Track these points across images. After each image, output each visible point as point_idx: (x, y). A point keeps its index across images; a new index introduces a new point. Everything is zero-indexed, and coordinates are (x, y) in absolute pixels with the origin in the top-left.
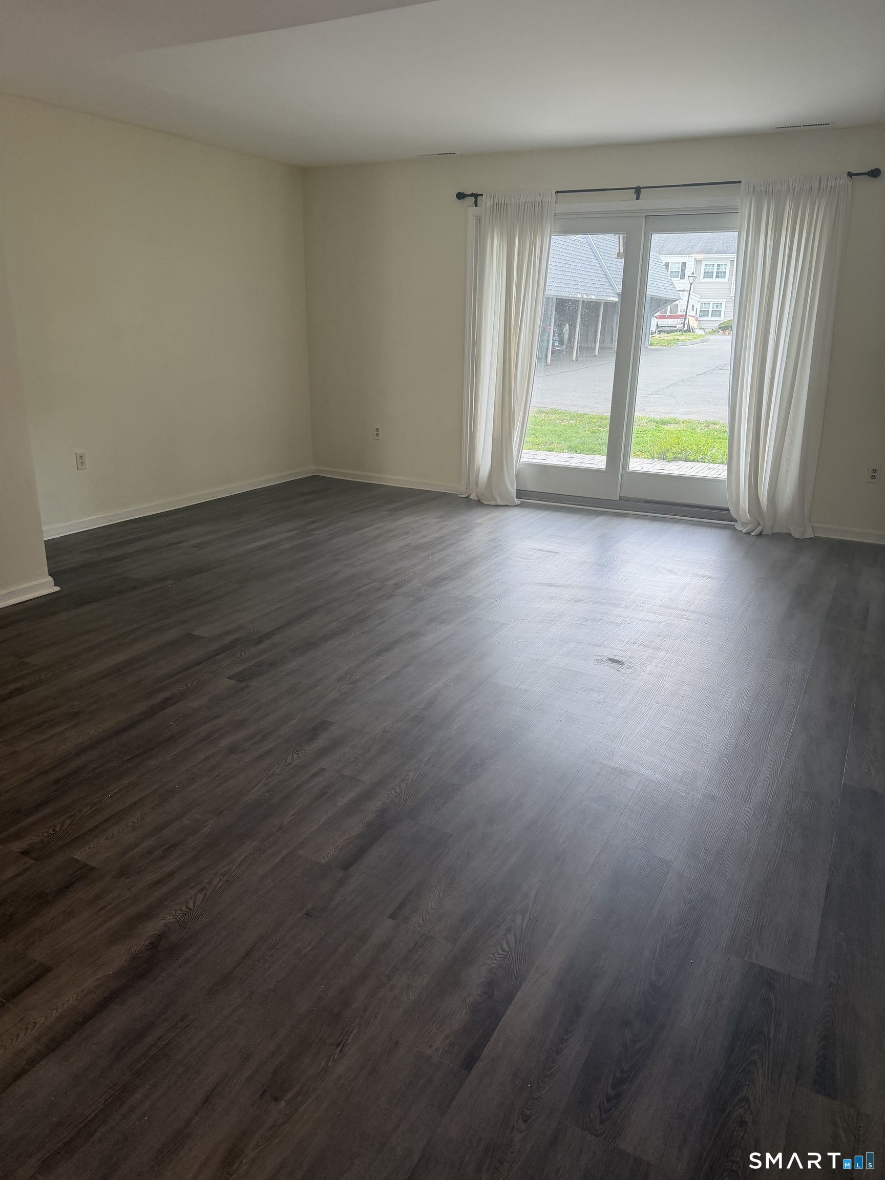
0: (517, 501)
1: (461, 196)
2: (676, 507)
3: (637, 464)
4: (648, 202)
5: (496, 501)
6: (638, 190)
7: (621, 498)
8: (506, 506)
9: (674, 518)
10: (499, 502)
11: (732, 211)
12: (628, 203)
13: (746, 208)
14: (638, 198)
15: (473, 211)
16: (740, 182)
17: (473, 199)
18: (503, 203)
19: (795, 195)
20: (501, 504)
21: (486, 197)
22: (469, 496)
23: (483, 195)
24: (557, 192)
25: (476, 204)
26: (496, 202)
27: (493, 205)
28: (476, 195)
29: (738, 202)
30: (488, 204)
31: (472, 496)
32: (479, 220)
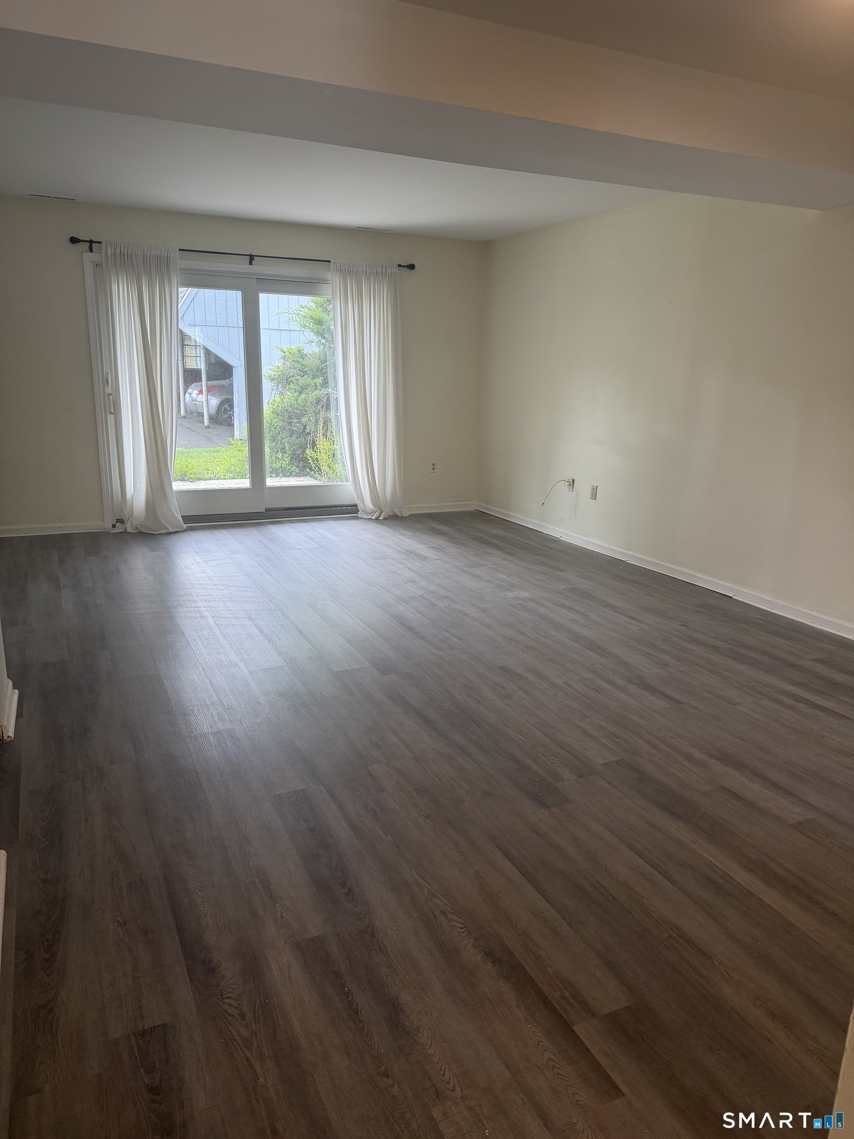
0: (185, 526)
1: (74, 240)
2: (312, 510)
3: (271, 482)
4: (259, 268)
5: (168, 529)
6: (252, 258)
7: (267, 510)
8: (177, 532)
9: (314, 518)
10: (171, 530)
11: (324, 281)
12: (243, 267)
13: (334, 280)
14: (251, 263)
15: (88, 256)
16: (330, 261)
17: (88, 244)
18: (126, 253)
19: (367, 275)
20: (173, 531)
21: (103, 245)
22: (126, 530)
23: (100, 243)
24: (180, 250)
25: (91, 250)
26: (118, 251)
27: (115, 254)
28: (91, 242)
29: (329, 276)
30: (109, 252)
31: (129, 530)
32: (97, 265)
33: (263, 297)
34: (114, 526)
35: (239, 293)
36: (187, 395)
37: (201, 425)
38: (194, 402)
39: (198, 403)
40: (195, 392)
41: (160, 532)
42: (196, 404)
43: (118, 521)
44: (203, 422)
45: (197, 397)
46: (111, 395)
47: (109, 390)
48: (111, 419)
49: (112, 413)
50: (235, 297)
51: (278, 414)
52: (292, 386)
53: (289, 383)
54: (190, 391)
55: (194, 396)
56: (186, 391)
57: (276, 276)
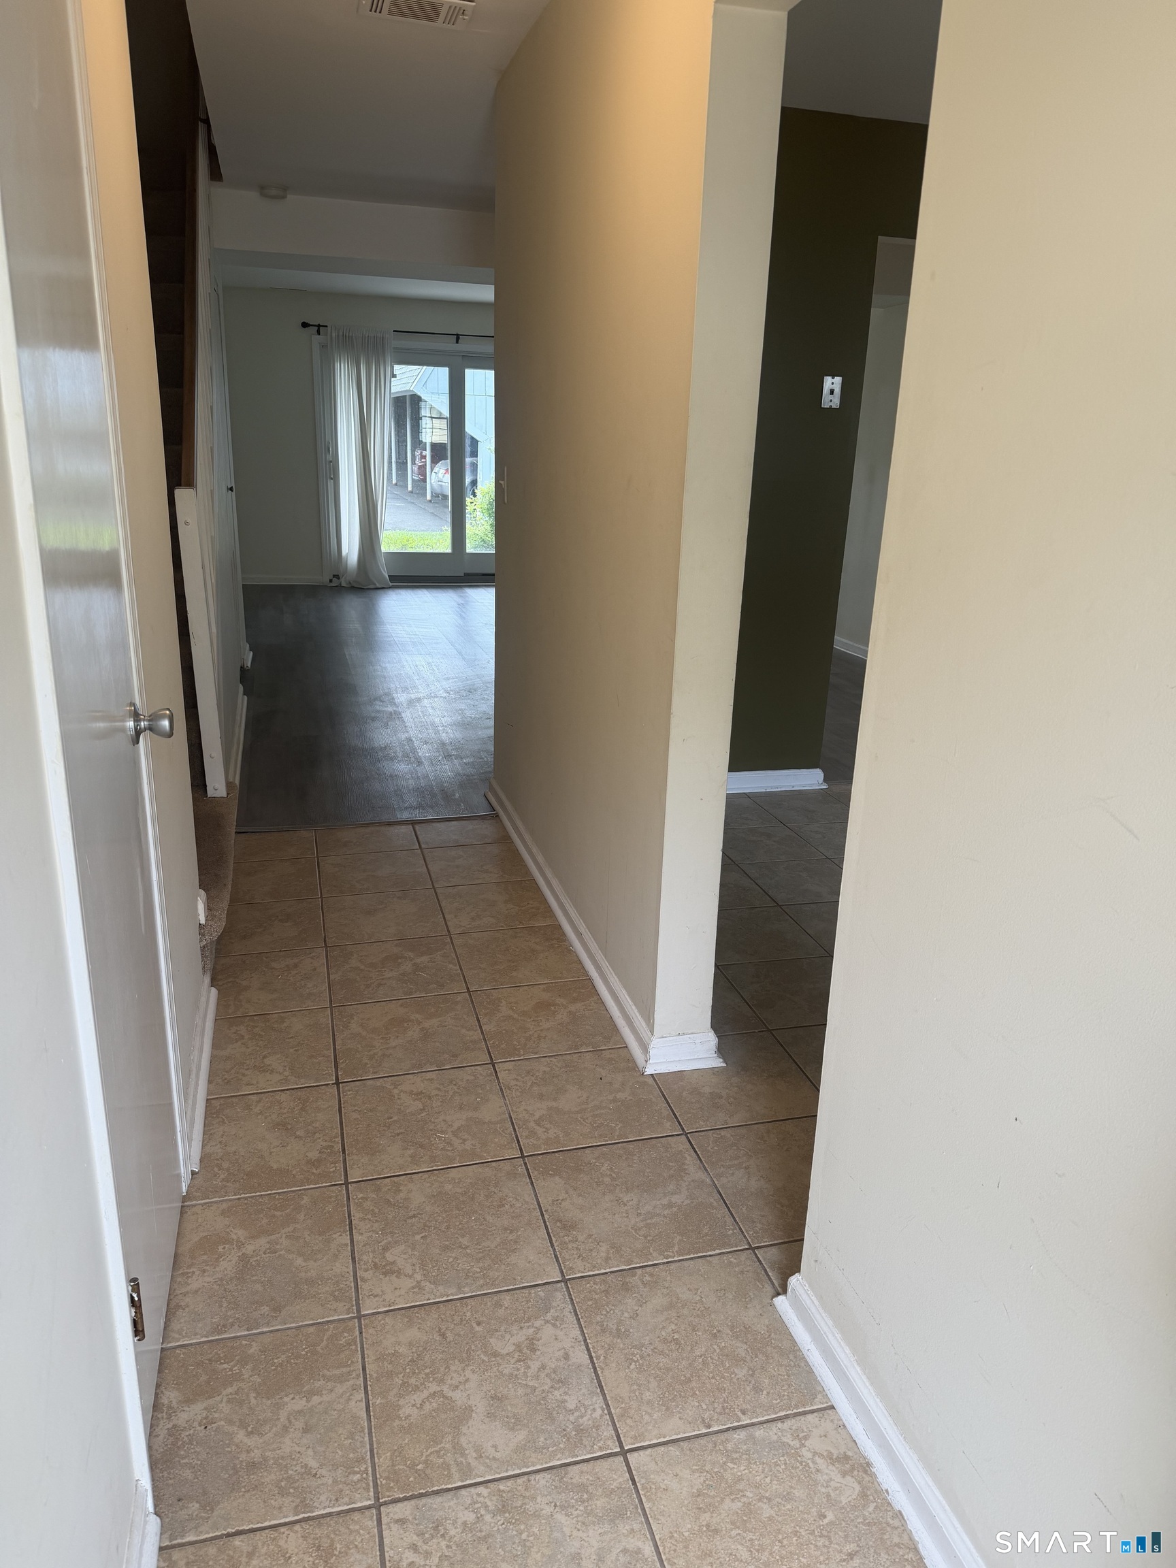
0: (391, 584)
1: (305, 325)
3: (472, 548)
4: (464, 346)
5: (376, 585)
6: (458, 337)
7: (466, 575)
8: (382, 588)
10: (378, 586)
12: (451, 345)
14: (457, 342)
15: (316, 338)
17: (316, 328)
18: (347, 335)
21: (329, 328)
22: (340, 584)
23: (327, 326)
24: (394, 331)
25: (319, 333)
26: (341, 333)
27: (338, 336)
28: (319, 326)
30: (334, 335)
31: (344, 584)
32: (323, 346)
33: (469, 373)
34: (331, 581)
35: (447, 369)
38: (440, 483)
39: (443, 484)
40: (441, 471)
41: (369, 587)
42: (441, 485)
43: (334, 576)
45: (443, 477)
46: (331, 462)
47: (330, 458)
48: (331, 483)
49: (332, 479)
50: (443, 373)
54: (436, 470)
55: (440, 477)
56: (432, 470)
57: (481, 353)
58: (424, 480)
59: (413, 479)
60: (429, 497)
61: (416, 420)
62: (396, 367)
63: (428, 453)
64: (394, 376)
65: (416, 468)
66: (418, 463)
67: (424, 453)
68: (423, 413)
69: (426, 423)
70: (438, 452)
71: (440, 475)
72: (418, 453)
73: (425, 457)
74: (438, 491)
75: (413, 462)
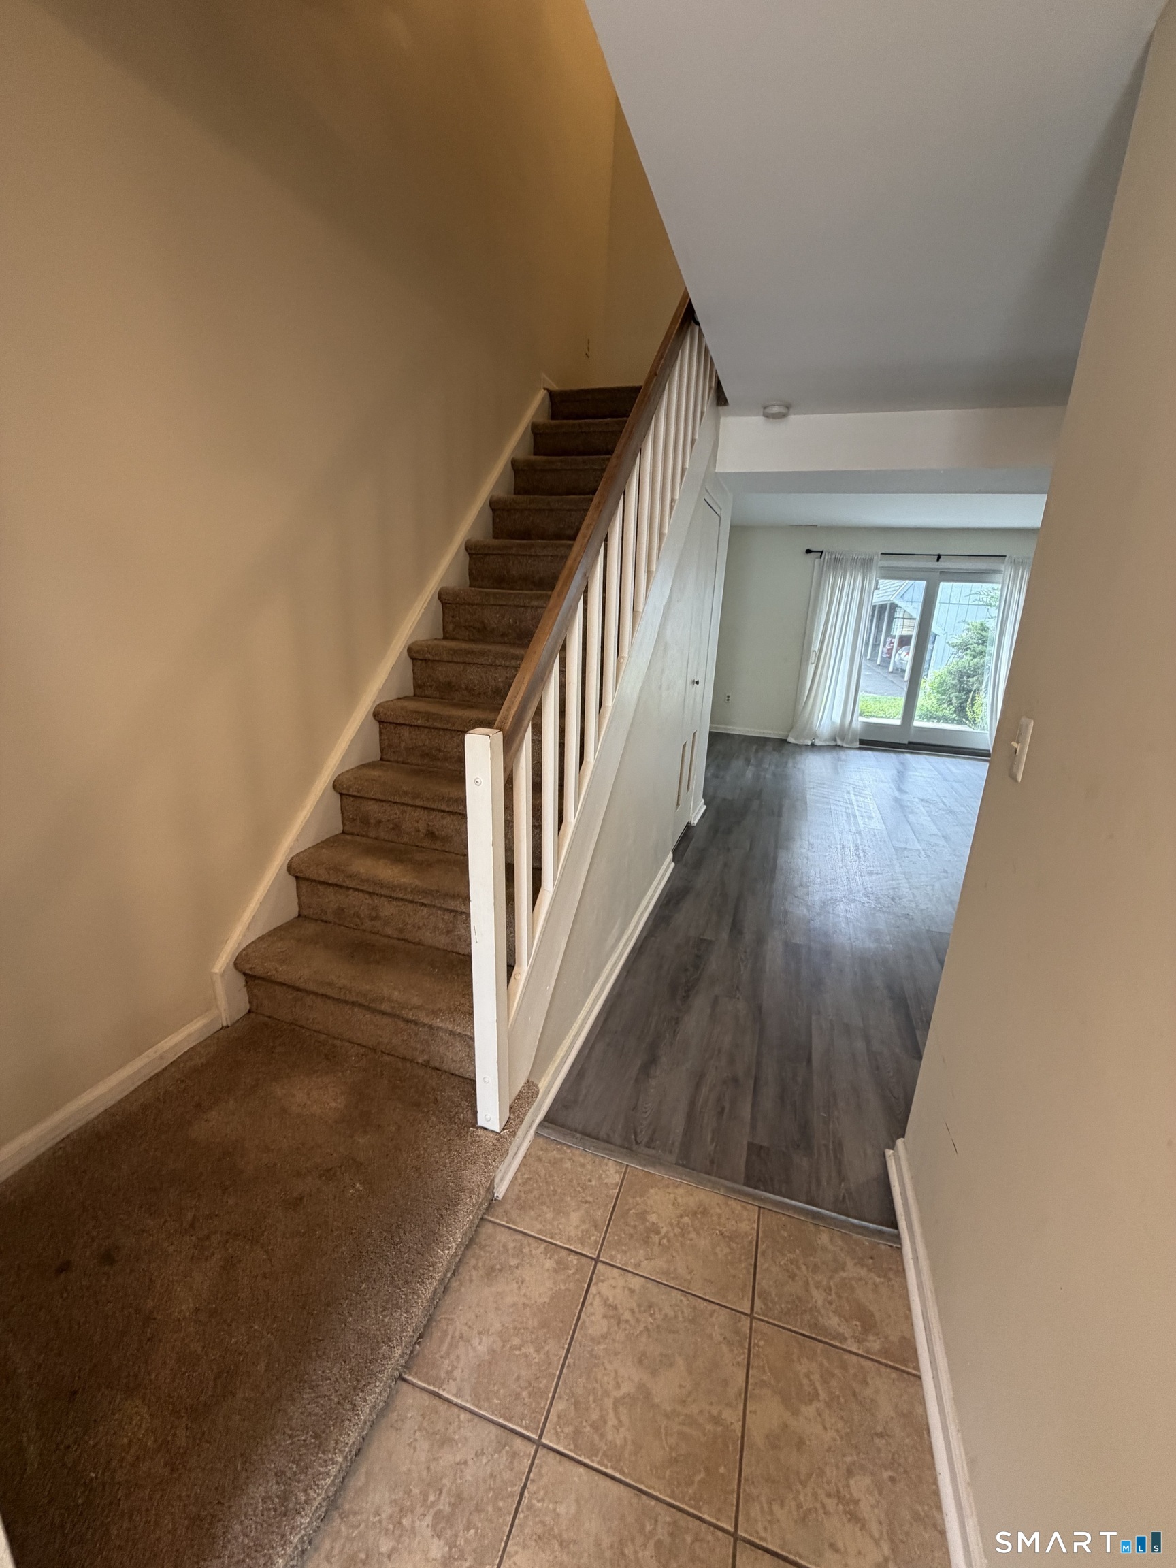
1: (808, 551)
3: (917, 723)
4: (944, 564)
6: (939, 557)
7: (910, 743)
11: (997, 571)
12: (933, 564)
13: (1006, 570)
14: (938, 560)
15: (818, 561)
16: (1005, 556)
17: (818, 554)
21: (830, 554)
24: (882, 554)
25: (821, 557)
26: (837, 557)
27: (830, 559)
28: (821, 552)
29: (1002, 567)
33: (943, 585)
35: (924, 583)
36: (897, 655)
37: (901, 679)
38: (902, 661)
40: (905, 653)
44: (903, 677)
50: (919, 586)
51: (951, 674)
52: (969, 652)
53: (966, 649)
54: (900, 652)
55: (905, 657)
56: (897, 651)
57: (959, 569)
58: (890, 658)
59: (882, 657)
60: (891, 670)
61: (892, 618)
62: (881, 581)
63: (896, 641)
64: (877, 588)
65: (885, 650)
66: (888, 646)
67: (893, 640)
68: (897, 615)
69: (897, 623)
70: (904, 641)
71: (902, 656)
72: (889, 640)
73: (893, 643)
74: (899, 666)
75: (884, 646)
